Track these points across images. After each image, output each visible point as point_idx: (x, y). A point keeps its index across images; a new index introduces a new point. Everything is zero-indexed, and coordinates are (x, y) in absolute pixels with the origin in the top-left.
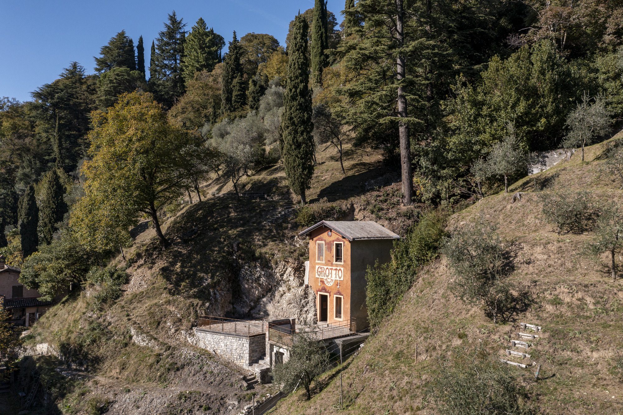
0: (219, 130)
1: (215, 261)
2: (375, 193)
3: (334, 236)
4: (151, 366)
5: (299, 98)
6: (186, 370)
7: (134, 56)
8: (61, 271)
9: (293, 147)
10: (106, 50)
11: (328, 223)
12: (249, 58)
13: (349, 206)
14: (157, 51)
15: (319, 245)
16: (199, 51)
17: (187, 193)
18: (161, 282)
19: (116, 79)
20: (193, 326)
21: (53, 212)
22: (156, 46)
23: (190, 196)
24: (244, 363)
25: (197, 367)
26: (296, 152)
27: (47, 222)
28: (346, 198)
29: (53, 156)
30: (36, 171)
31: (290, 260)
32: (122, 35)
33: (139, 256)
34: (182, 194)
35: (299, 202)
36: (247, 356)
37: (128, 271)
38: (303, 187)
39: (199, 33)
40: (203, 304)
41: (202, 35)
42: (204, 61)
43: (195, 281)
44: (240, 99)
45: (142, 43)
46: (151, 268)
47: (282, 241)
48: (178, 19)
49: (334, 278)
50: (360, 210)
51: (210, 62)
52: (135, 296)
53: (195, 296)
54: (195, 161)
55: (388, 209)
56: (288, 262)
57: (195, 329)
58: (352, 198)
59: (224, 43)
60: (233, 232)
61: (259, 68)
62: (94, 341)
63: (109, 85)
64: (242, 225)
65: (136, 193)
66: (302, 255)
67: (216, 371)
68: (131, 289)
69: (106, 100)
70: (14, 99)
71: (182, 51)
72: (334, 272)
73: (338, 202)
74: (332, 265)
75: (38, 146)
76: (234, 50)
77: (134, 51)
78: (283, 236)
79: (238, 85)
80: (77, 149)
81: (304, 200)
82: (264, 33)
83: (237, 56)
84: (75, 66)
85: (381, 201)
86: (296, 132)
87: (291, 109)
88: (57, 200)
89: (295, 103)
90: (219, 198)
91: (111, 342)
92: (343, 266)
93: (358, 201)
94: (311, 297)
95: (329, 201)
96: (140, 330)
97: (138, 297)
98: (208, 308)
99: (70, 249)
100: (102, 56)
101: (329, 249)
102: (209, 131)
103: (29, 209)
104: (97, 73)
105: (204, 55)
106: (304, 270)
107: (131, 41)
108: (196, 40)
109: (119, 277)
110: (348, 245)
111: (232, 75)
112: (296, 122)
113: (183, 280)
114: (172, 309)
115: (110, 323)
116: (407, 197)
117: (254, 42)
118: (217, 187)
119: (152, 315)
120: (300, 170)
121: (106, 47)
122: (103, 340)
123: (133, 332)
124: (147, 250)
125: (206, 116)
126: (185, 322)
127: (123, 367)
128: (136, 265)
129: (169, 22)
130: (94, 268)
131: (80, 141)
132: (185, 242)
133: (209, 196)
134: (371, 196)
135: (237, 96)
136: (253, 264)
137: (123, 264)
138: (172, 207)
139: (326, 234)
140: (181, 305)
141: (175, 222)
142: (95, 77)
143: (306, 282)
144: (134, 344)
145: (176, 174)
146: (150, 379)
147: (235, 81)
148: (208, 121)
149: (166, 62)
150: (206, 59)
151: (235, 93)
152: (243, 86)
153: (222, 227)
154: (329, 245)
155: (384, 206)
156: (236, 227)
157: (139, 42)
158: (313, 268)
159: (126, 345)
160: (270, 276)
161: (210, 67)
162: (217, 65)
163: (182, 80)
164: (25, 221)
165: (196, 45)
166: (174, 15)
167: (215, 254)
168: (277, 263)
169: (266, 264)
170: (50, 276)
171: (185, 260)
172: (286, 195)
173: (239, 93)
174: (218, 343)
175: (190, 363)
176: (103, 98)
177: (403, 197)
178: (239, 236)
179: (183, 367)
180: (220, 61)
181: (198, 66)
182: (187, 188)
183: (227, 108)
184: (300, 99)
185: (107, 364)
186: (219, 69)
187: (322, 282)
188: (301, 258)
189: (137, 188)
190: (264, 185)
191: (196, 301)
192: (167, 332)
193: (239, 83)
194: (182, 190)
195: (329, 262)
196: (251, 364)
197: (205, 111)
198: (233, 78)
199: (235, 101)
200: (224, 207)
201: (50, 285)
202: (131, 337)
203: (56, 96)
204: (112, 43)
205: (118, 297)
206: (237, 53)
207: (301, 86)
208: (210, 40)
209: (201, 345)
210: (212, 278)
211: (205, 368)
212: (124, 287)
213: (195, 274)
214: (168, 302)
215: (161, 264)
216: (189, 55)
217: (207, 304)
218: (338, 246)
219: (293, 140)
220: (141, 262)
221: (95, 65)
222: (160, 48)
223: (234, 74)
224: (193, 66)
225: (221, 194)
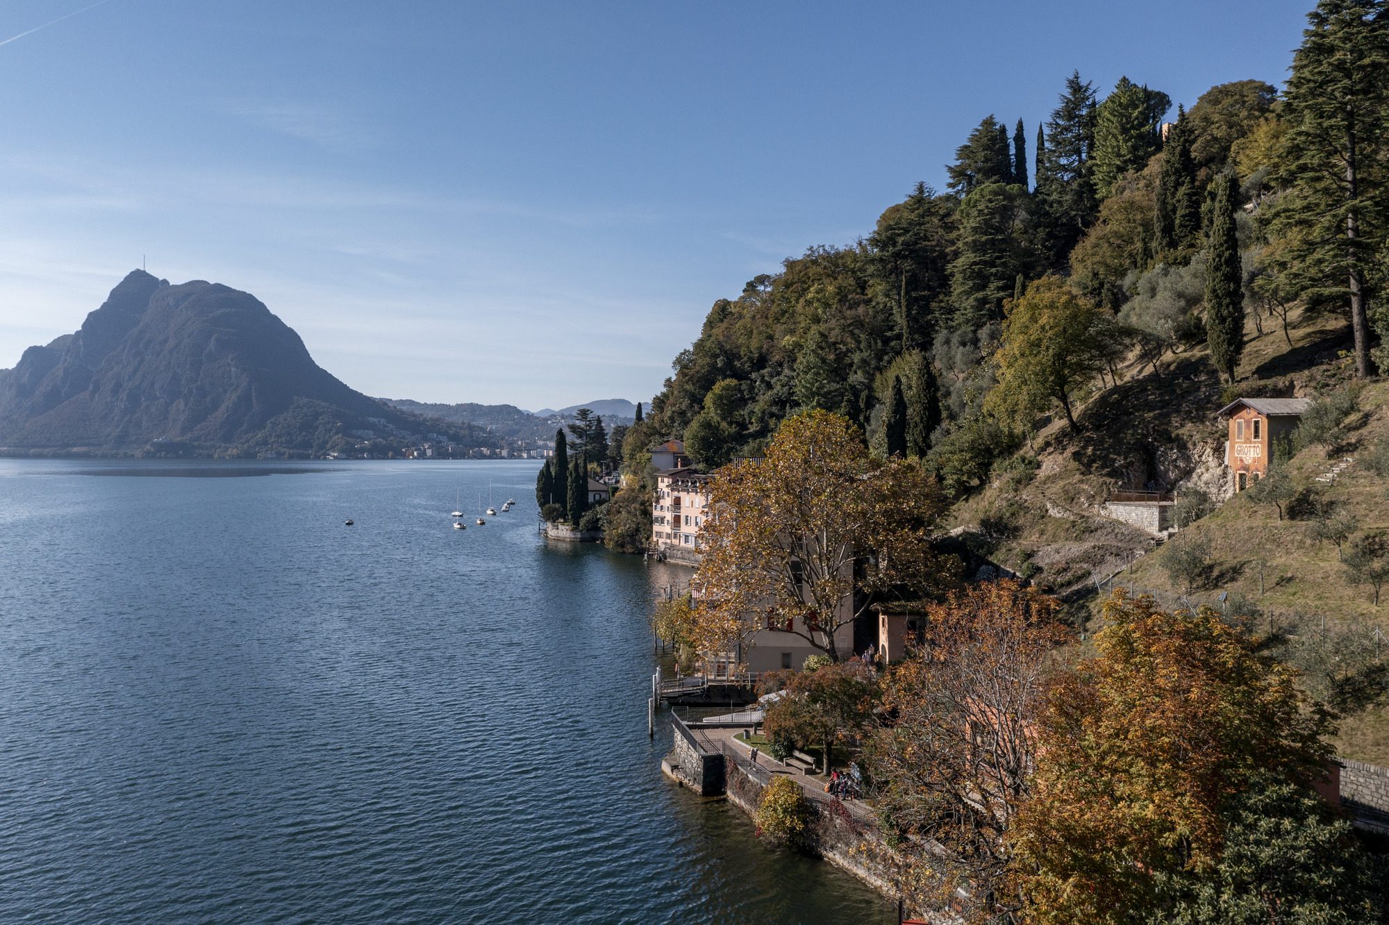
0: (1150, 283)
1: (1129, 443)
2: (1324, 367)
3: (1253, 413)
4: (1068, 530)
5: (1223, 268)
6: (1099, 532)
7: (1009, 155)
8: (965, 462)
9: (1217, 322)
10: (965, 152)
11: (1246, 400)
12: (1212, 135)
13: (1287, 383)
14: (1047, 144)
15: (1239, 423)
16: (1120, 138)
17: (1100, 376)
18: (1073, 465)
19: (987, 207)
20: (1106, 500)
21: (925, 409)
22: (1046, 137)
23: (1103, 379)
24: (1154, 530)
25: (1109, 530)
26: (1221, 327)
27: (918, 421)
28: (1284, 374)
29: (897, 331)
30: (876, 355)
31: (1209, 441)
32: (989, 123)
33: (1048, 444)
34: (1094, 378)
35: (1227, 381)
36: (1157, 523)
37: (1040, 458)
38: (1231, 363)
39: (1120, 104)
40: (1116, 483)
41: (1126, 108)
42: (1130, 152)
43: (1106, 462)
44: (1190, 221)
45: (1022, 130)
46: (1062, 453)
47: (1202, 422)
48: (1083, 82)
49: (1252, 456)
50: (1301, 387)
51: (1141, 153)
52: (1048, 478)
53: (1106, 475)
54: (1108, 341)
55: (1335, 386)
56: (1206, 443)
57: (1107, 503)
58: (1292, 375)
59: (1169, 103)
60: (1149, 415)
61: (1232, 149)
62: (1013, 514)
63: (978, 219)
64: (1161, 408)
65: (1051, 378)
66: (1223, 436)
67: (1126, 533)
68: (1042, 473)
69: (974, 241)
70: (832, 247)
71: (1091, 138)
72: (1252, 449)
73: (1274, 379)
74: (1251, 442)
75: (875, 317)
76: (1180, 137)
77: (1008, 146)
78: (1204, 417)
79: (1186, 197)
80: (929, 317)
81: (1233, 379)
82: (1245, 79)
83: (1184, 147)
84: (921, 189)
85: (1328, 376)
86: (1220, 305)
87: (1214, 280)
88: (929, 393)
89: (1219, 274)
90: (1138, 381)
91: (1028, 516)
92: (1260, 443)
93: (1299, 378)
94: (1230, 477)
95: (1260, 379)
96: (1055, 504)
97: (1051, 479)
98: (1121, 487)
99: (973, 441)
100: (958, 163)
101: (1248, 427)
102: (1135, 284)
103: (896, 405)
104: (951, 191)
105: (1129, 144)
106: (1224, 451)
107: (1003, 130)
108: (1115, 120)
109: (1030, 462)
110: (1265, 421)
111: (1177, 180)
112: (1220, 294)
113: (1094, 461)
114: (1086, 487)
115: (1026, 501)
116: (1361, 370)
117: (1223, 102)
118: (1139, 367)
119: (1066, 492)
120: (1225, 346)
121: (966, 147)
122: (1022, 513)
123: (1049, 506)
124: (1056, 439)
125: (1131, 255)
126: (1098, 498)
127: (1042, 533)
128: (1046, 453)
129: (1067, 92)
130: (999, 460)
131: (934, 305)
132: (1097, 428)
133: (1127, 378)
134: (1318, 371)
135: (1183, 216)
136: (1169, 446)
137: (1032, 453)
138: (1082, 393)
139: (1244, 412)
140: (1094, 483)
141: (1087, 409)
142: (948, 198)
143: (1226, 463)
144: (1050, 516)
145: (1086, 356)
146: (1067, 539)
147: (1182, 190)
148: (1135, 263)
149: (1063, 161)
150: (1135, 148)
151: (1180, 212)
152: (1194, 198)
153: (1138, 411)
154: (1248, 422)
155: (1332, 382)
156: (1154, 410)
157: (1017, 130)
158: (1232, 447)
159: (1043, 517)
160: (1188, 459)
161: (1139, 162)
162: (1153, 158)
163: (1092, 189)
164: (892, 420)
165: (1116, 128)
166: (1077, 78)
167: (1129, 436)
168: (1195, 444)
169: (1182, 446)
170: (955, 467)
171: (1098, 444)
172: (1213, 374)
173: (1187, 211)
174: (1129, 514)
175: (1102, 527)
176: (970, 239)
177: (1357, 370)
178: (1155, 418)
179: (1096, 530)
180: (1159, 148)
181: (1118, 163)
182: (1100, 370)
183: (1164, 243)
184: (1225, 269)
185: (1026, 533)
186: (1156, 165)
187: (1242, 460)
188: (1222, 439)
189: (1052, 374)
190: (1192, 363)
191: (1108, 480)
192: (1080, 506)
193: (1188, 194)
194: (1094, 373)
195: (1248, 441)
196: (1160, 531)
197: (1128, 248)
198: (1177, 185)
199: (1181, 226)
200: (1141, 391)
201: (955, 477)
202: (1047, 511)
203: (900, 240)
204: (974, 139)
205: (1031, 479)
206: (1186, 141)
207: (1227, 254)
208: (1140, 113)
209: (1114, 516)
210: (1125, 459)
211: (1117, 530)
212: (1037, 472)
213: (1107, 456)
214: (1081, 481)
215: (1071, 449)
216: (1103, 146)
217: (1120, 483)
218: (1257, 423)
219: (1217, 314)
220: (1051, 449)
221: (947, 178)
222: (1053, 138)
223: (1181, 177)
224: (1109, 165)
225: (1141, 377)
